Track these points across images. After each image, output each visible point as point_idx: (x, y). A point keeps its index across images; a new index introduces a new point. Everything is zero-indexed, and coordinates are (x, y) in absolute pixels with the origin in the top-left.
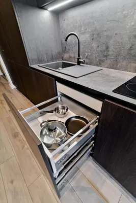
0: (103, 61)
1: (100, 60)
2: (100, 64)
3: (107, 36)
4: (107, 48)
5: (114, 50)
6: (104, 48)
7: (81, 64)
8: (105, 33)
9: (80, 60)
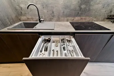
0: (52, 19)
1: (50, 19)
2: (51, 20)
3: (52, 7)
4: (53, 12)
5: (57, 13)
6: (51, 12)
7: (42, 22)
8: (50, 5)
9: (41, 20)
